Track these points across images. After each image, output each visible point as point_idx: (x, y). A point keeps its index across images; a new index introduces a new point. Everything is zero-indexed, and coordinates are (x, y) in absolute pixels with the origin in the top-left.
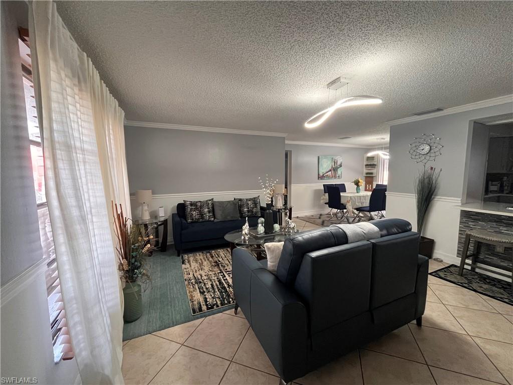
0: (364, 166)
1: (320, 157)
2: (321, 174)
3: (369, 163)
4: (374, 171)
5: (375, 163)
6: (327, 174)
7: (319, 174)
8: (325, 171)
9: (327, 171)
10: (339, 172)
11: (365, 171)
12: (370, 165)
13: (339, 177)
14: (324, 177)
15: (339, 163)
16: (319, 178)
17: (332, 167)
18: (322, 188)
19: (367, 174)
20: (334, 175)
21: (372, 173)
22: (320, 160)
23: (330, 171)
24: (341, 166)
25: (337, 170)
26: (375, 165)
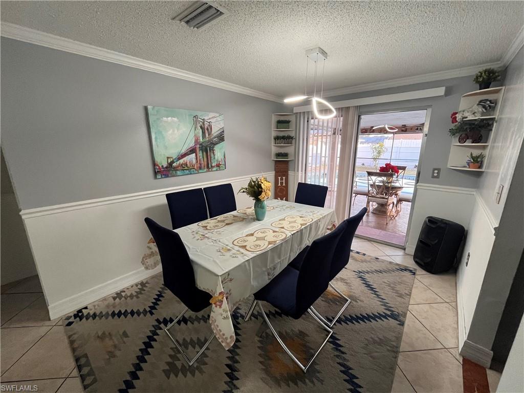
0: (273, 140)
1: (149, 107)
2: (162, 162)
3: (281, 134)
4: (290, 150)
5: (292, 134)
6: (181, 161)
7: (154, 164)
8: (174, 153)
9: (183, 151)
10: (219, 152)
11: (274, 150)
12: (283, 138)
13: (218, 166)
14: (176, 169)
15: (215, 131)
16: (156, 173)
17: (197, 141)
18: (165, 201)
19: (278, 155)
20: (204, 163)
21: (286, 155)
22: (152, 119)
23: (192, 151)
24: (221, 138)
25: (212, 150)
26: (292, 138)
